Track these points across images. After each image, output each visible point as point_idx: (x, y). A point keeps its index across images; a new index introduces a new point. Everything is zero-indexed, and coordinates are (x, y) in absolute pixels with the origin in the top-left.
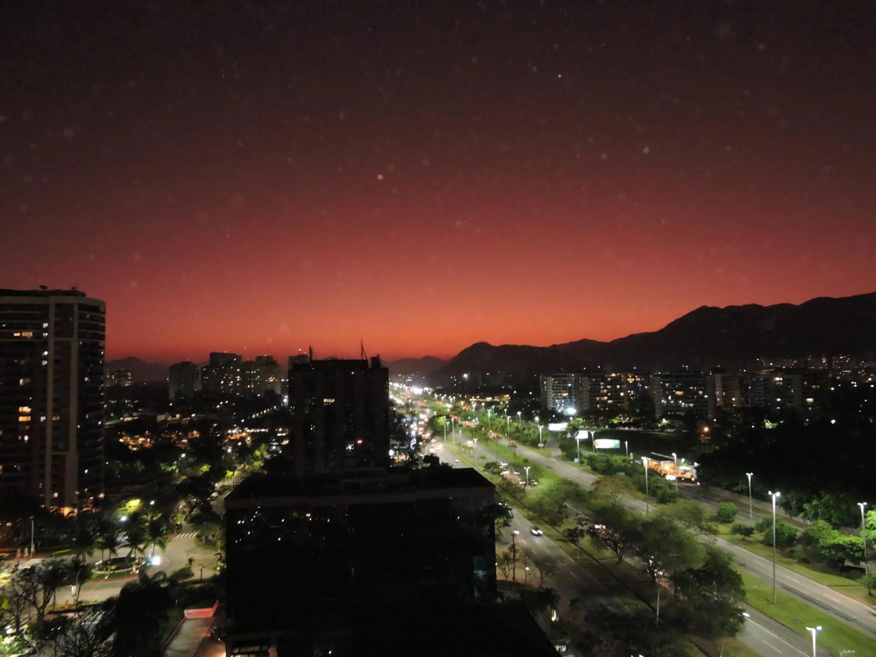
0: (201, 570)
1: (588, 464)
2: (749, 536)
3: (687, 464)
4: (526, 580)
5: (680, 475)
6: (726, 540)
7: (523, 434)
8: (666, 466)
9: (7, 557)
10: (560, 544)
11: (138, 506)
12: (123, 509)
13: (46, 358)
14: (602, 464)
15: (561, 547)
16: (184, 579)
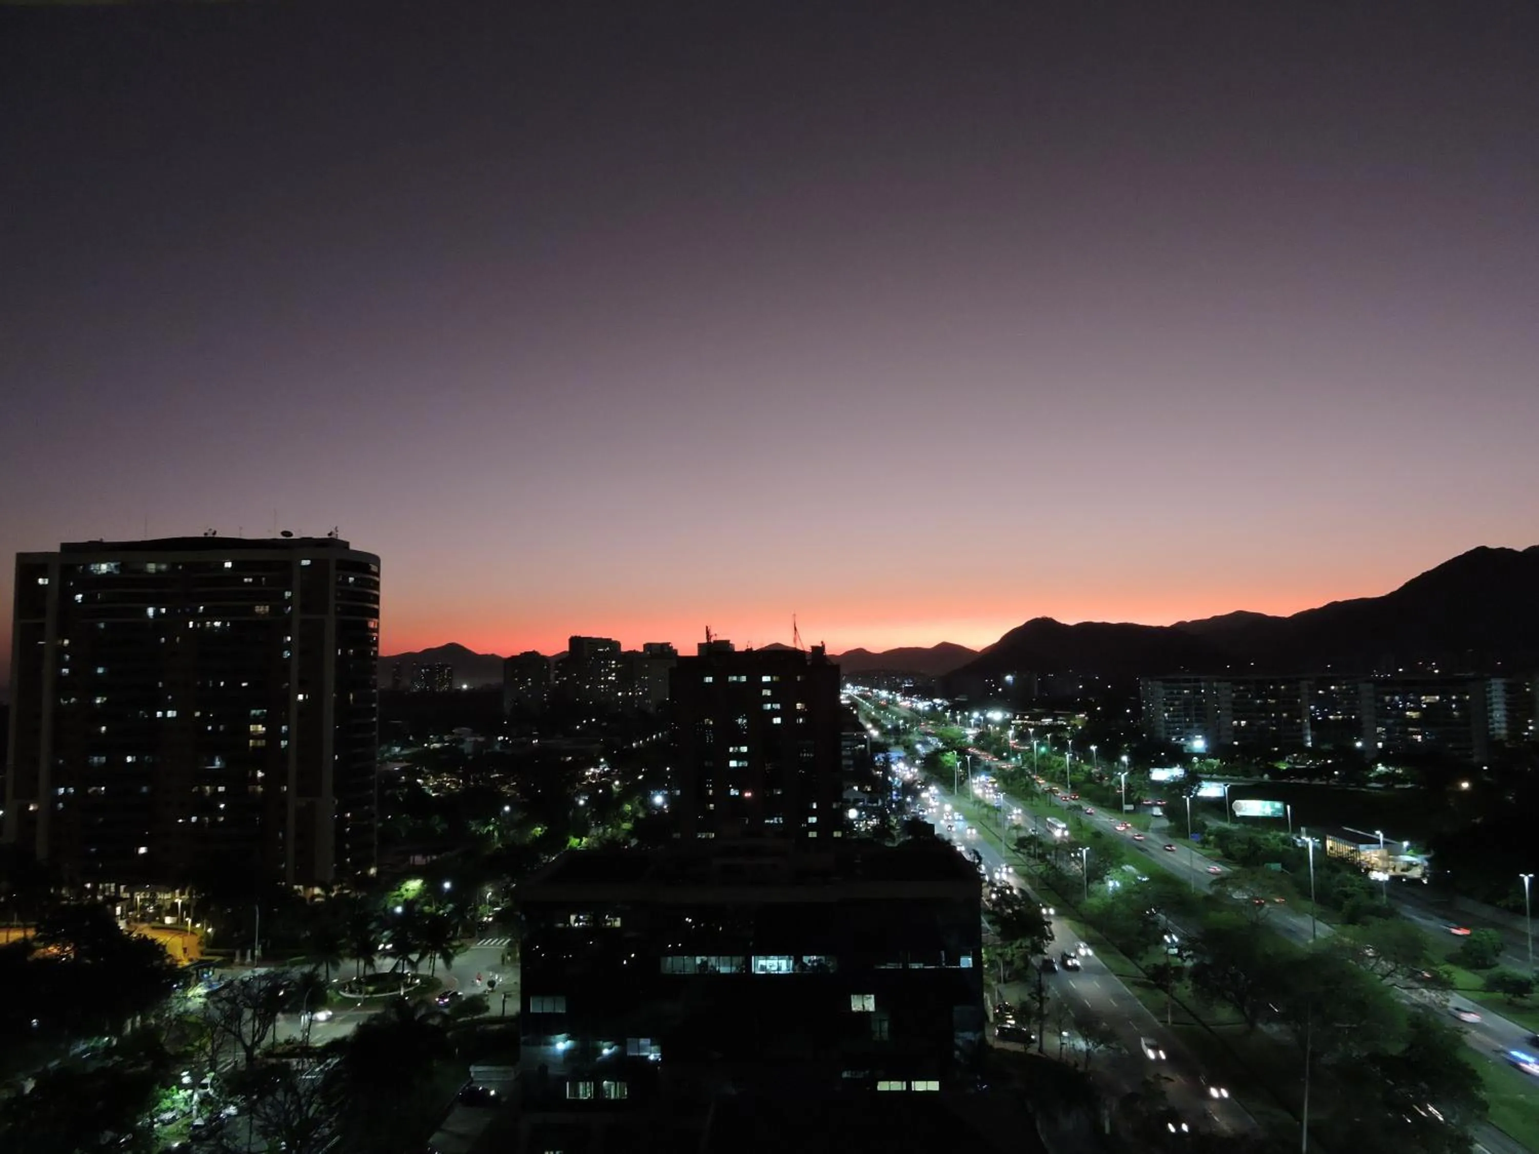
0: (504, 1002)
1: (1216, 846)
2: (1522, 996)
3: (1415, 852)
4: (1061, 1053)
5: (1399, 872)
6: (1473, 1001)
7: (1100, 785)
8: (1371, 854)
9: (217, 962)
10: (1139, 991)
11: (420, 889)
12: (397, 893)
13: (288, 646)
14: (1240, 846)
15: (1140, 998)
16: (474, 1015)
